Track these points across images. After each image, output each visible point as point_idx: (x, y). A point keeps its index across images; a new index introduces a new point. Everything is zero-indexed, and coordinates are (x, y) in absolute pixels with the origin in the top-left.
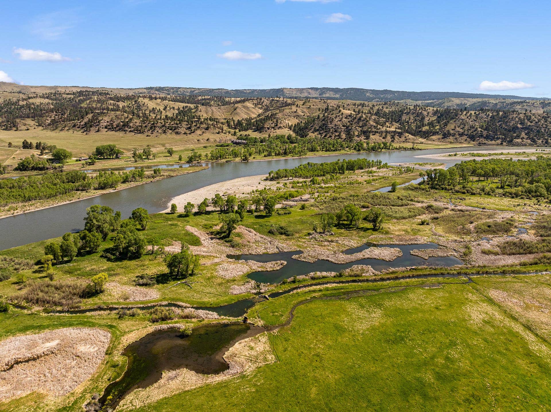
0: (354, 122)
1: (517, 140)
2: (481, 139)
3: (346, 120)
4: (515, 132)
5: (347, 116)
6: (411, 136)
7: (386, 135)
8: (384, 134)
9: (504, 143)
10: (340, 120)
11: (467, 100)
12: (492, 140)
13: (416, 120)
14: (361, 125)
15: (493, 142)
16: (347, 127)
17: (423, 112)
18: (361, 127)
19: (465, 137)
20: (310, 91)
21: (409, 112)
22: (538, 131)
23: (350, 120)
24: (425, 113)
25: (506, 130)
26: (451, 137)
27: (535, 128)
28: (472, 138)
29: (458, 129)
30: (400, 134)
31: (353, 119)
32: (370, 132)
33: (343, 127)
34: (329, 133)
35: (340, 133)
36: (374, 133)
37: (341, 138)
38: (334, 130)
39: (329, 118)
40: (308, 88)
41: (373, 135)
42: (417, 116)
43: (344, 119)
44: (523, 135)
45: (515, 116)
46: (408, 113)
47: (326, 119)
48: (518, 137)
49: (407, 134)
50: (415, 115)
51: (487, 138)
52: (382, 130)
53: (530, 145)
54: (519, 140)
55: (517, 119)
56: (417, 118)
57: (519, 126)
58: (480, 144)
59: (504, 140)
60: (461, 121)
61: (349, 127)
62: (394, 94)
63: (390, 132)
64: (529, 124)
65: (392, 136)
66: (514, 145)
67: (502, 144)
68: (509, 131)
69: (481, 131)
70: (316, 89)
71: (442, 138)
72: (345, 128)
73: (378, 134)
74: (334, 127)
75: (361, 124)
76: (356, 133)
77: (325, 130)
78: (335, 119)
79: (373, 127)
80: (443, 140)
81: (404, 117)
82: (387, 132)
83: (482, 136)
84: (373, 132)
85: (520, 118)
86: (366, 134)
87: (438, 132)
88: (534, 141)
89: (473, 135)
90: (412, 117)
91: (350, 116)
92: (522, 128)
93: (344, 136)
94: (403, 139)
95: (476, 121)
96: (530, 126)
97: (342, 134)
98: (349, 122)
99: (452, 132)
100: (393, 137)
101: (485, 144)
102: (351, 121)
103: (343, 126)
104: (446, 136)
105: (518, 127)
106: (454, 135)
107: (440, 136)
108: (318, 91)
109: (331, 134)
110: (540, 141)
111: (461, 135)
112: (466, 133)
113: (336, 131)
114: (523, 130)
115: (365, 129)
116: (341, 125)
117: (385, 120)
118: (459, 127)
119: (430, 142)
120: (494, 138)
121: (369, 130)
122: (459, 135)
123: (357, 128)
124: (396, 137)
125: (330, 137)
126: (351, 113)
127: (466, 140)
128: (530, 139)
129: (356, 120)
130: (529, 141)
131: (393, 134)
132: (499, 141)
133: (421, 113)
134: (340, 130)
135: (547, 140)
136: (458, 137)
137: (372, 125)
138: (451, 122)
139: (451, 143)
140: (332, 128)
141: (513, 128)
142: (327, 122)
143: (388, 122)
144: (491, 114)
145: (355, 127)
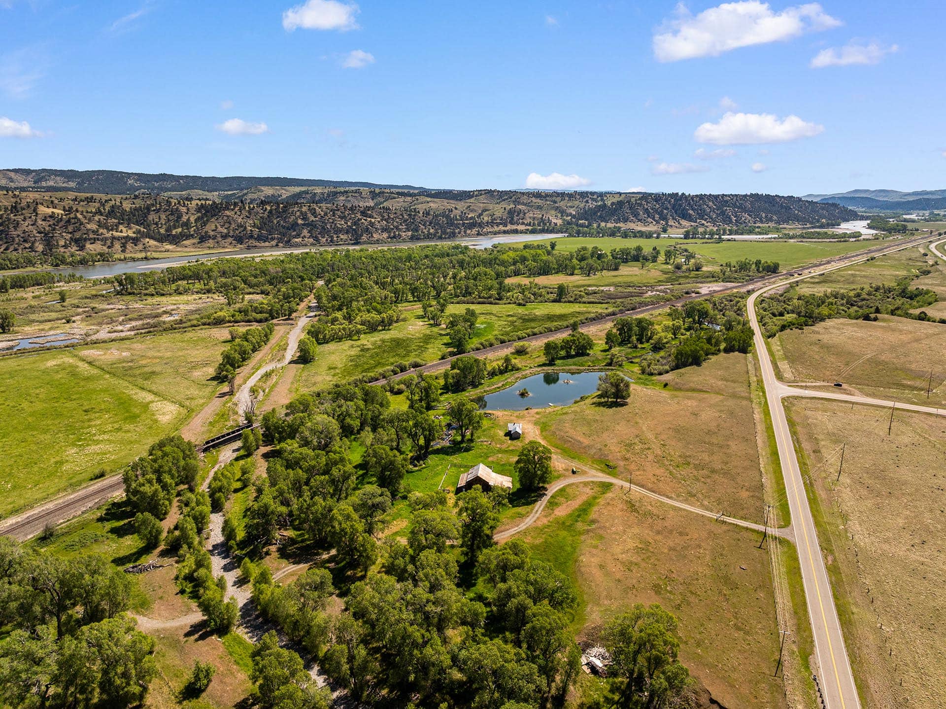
0: (60, 226)
1: (296, 240)
2: (251, 241)
3: (44, 223)
4: (295, 230)
5: (45, 217)
6: (152, 242)
7: (112, 243)
8: (109, 242)
9: (281, 245)
10: (31, 223)
11: (285, 190)
12: (265, 241)
13: (169, 220)
14: (71, 231)
15: (267, 244)
16: (46, 234)
17: (181, 208)
18: (71, 233)
19: (230, 240)
20: (12, 175)
21: (160, 209)
22: (323, 228)
23: (51, 223)
24: (184, 209)
25: (284, 227)
26: (210, 241)
27: (320, 224)
28: (239, 240)
29: (220, 229)
30: (135, 241)
31: (58, 222)
32: (85, 240)
33: (38, 235)
34: (12, 245)
35: (33, 243)
36: (93, 241)
37: (36, 251)
38: (22, 240)
39: (12, 221)
40: (8, 170)
41: (91, 244)
42: (172, 214)
43: (40, 222)
44: (305, 232)
45: (296, 209)
46: (158, 211)
47: (7, 223)
48: (298, 236)
49: (148, 240)
50: (168, 213)
51: (259, 239)
52: (107, 235)
53: (312, 244)
54: (299, 240)
55: (298, 213)
56: (171, 218)
57: (300, 222)
58: (249, 248)
59: (280, 240)
60: (225, 218)
61: (49, 233)
62: (179, 182)
63: (118, 239)
64: (312, 218)
65: (122, 243)
66: (292, 246)
67: (277, 245)
68: (288, 229)
69: (251, 230)
70: (27, 172)
71: (199, 243)
72: (43, 235)
73: (99, 242)
74: (22, 235)
75: (70, 229)
76: (62, 243)
77: (5, 240)
78: (22, 222)
79: (90, 232)
80: (199, 245)
81: (152, 217)
82: (113, 238)
83: (251, 237)
84: (90, 239)
85: (301, 212)
86: (80, 243)
87: (192, 235)
88: (316, 239)
89: (241, 237)
90: (163, 217)
91: (51, 217)
92: (303, 225)
93: (40, 247)
94: (140, 247)
95: (249, 217)
96: (313, 221)
97: (37, 244)
98: (50, 226)
99: (212, 233)
100: (124, 246)
101: (255, 246)
102: (54, 224)
103: (39, 232)
104: (203, 239)
105: (297, 224)
106: (215, 238)
107: (196, 241)
108: (31, 176)
109: (16, 246)
110: (325, 239)
111: (225, 237)
112: (231, 233)
113: (25, 241)
114: (305, 227)
115: (77, 235)
116: (35, 232)
117: (117, 221)
118: (222, 226)
119: (179, 249)
120: (267, 239)
121: (85, 236)
122: (222, 237)
123: (64, 234)
124: (129, 246)
125: (16, 250)
126: (52, 212)
127: (231, 243)
128: (313, 237)
129: (62, 223)
130: (311, 240)
131: (123, 241)
132: (274, 243)
133: (177, 209)
134: (33, 239)
135: (332, 237)
136: (220, 239)
137: (90, 230)
138: (213, 220)
139: (209, 248)
140: (18, 236)
141: (292, 225)
142: (8, 228)
143: (122, 224)
144: (269, 208)
145: (60, 234)
